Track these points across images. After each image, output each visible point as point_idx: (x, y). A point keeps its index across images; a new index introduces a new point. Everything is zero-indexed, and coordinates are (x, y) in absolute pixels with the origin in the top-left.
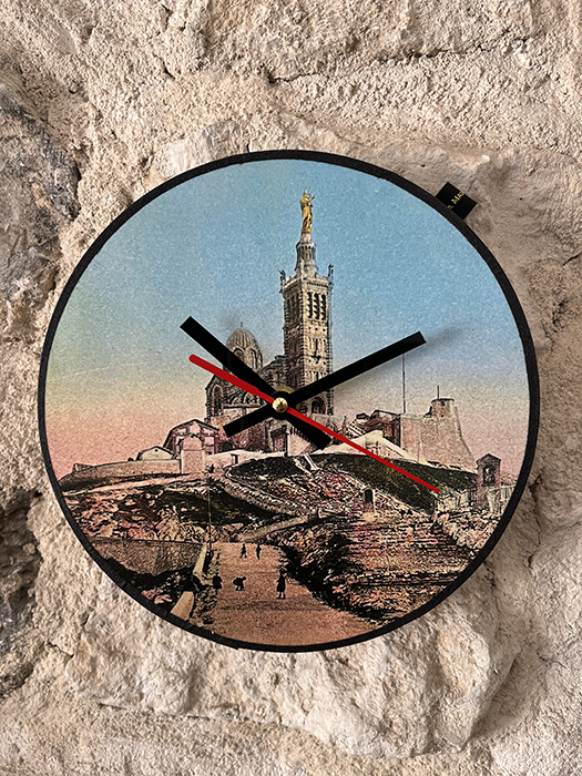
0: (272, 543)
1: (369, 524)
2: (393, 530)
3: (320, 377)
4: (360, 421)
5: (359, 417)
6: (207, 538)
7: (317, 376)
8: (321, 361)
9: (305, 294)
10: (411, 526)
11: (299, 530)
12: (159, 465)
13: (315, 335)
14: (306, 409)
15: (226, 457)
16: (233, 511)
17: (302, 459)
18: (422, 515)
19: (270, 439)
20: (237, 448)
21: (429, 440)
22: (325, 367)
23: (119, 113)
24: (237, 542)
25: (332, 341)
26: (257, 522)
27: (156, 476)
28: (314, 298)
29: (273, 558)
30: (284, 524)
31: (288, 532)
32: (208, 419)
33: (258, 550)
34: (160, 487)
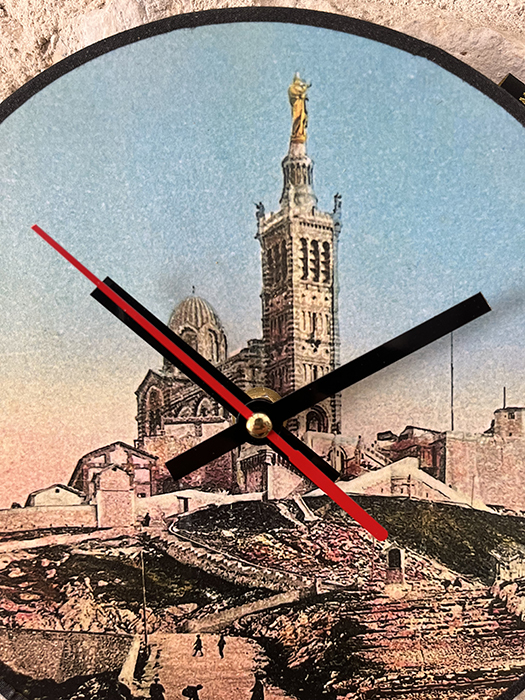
0: (243, 634)
1: (395, 602)
2: (432, 611)
3: (320, 375)
4: (383, 444)
5: (381, 436)
6: (140, 626)
7: (315, 371)
8: (321, 348)
9: (297, 242)
10: (460, 603)
11: (286, 613)
12: (62, 513)
13: (313, 306)
14: (297, 425)
15: (169, 502)
16: (180, 584)
17: (291, 503)
18: (475, 587)
19: (240, 473)
20: (187, 487)
21: (489, 472)
22: (327, 357)
24: (187, 632)
25: (339, 316)
26: (219, 601)
27: (58, 531)
28: (310, 247)
29: (244, 656)
30: (262, 604)
31: (269, 615)
32: (140, 441)
33: (221, 644)
34: (65, 548)
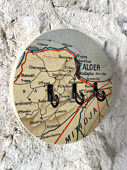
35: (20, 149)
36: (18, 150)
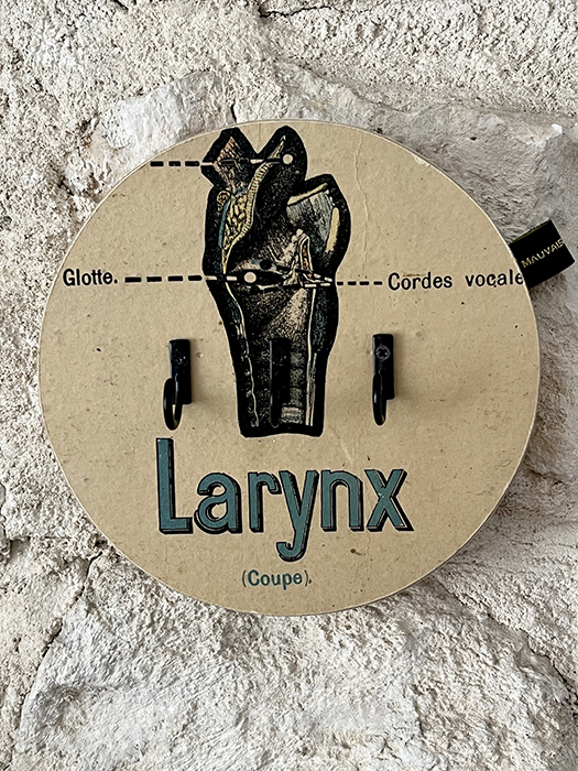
23: (46, 55)
35: (104, 618)
36: (93, 617)
